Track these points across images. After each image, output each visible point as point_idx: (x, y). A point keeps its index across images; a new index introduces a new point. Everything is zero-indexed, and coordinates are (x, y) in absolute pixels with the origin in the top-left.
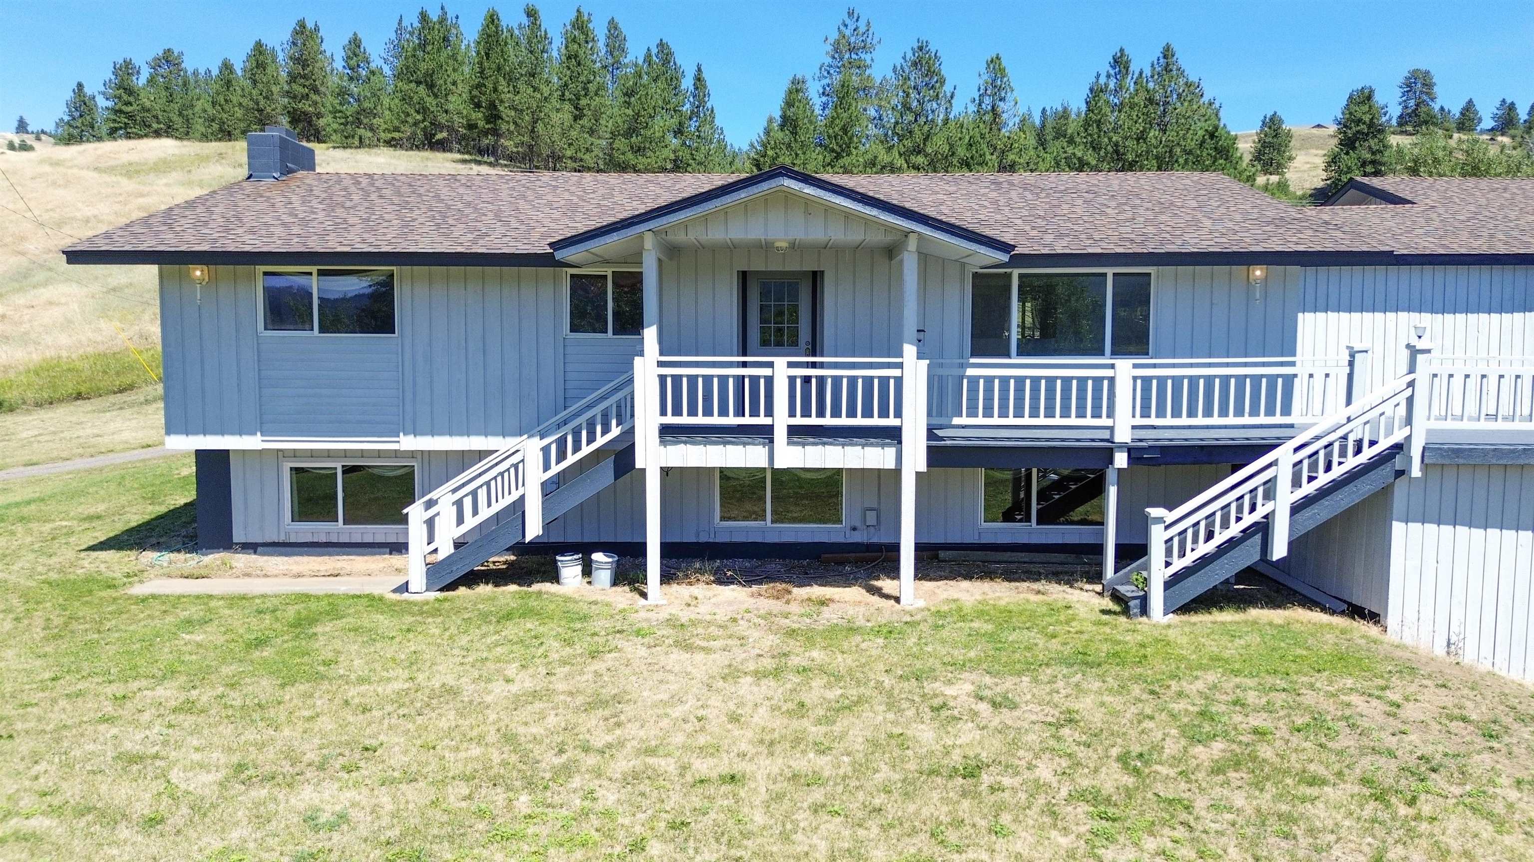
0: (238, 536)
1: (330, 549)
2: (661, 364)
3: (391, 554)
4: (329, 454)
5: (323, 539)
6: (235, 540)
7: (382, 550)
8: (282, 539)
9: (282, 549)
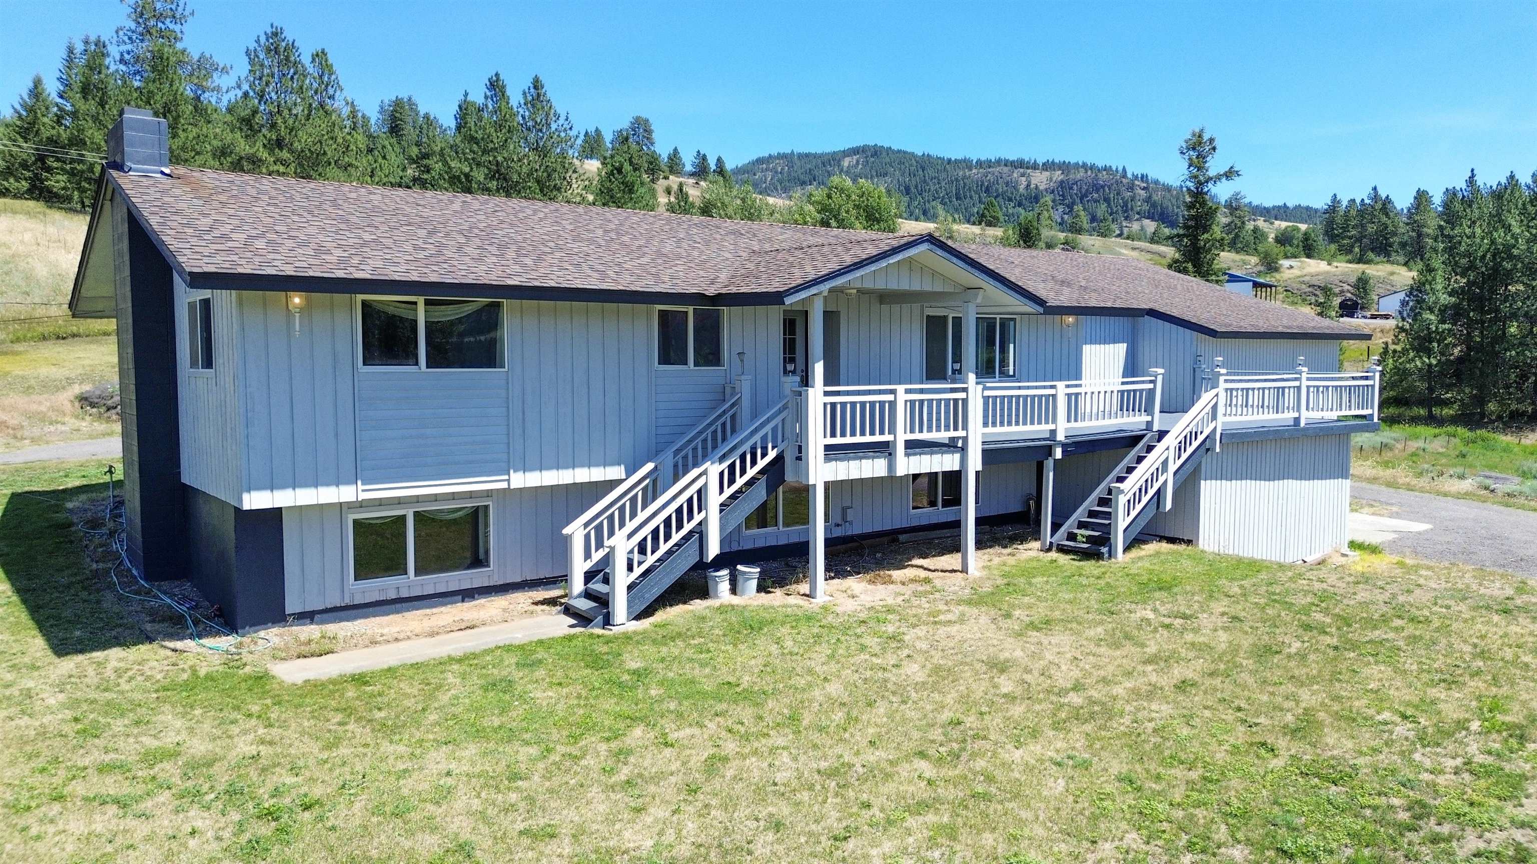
0: (292, 606)
1: (398, 606)
2: (826, 394)
3: (463, 601)
4: (399, 502)
5: (392, 595)
6: (289, 610)
7: (456, 598)
8: (347, 601)
9: (342, 614)
